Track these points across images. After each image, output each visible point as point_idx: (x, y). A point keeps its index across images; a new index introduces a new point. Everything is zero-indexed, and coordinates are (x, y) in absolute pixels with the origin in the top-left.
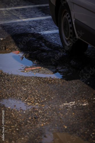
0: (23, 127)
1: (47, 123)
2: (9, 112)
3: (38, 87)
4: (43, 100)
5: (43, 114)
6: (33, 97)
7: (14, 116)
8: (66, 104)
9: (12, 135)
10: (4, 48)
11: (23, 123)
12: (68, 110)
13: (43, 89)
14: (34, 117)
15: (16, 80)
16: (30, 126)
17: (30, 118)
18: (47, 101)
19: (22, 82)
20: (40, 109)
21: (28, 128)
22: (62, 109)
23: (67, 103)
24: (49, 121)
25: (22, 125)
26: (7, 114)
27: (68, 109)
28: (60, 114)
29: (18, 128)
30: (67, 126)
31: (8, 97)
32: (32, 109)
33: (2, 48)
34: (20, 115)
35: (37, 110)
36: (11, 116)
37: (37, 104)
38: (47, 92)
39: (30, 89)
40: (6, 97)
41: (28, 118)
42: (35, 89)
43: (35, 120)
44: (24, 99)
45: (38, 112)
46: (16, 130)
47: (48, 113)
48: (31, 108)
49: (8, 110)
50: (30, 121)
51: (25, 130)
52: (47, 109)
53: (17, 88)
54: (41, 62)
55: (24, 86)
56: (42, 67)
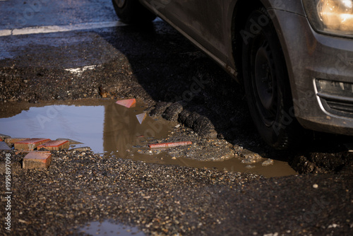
3: (181, 193)
4: (193, 227)
6: (167, 218)
10: (96, 91)
13: (195, 197)
15: (124, 174)
18: (204, 230)
19: (141, 179)
23: (256, 235)
31: (103, 218)
33: (93, 90)
37: (178, 235)
38: (206, 206)
39: (161, 197)
40: (98, 216)
42: (173, 198)
44: (144, 222)
53: (127, 194)
54: (193, 128)
55: (145, 188)
56: (193, 143)
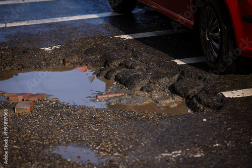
2: (69, 167)
3: (118, 127)
4: (127, 148)
6: (109, 143)
8: (166, 154)
10: (61, 62)
12: (168, 164)
13: (127, 129)
15: (81, 115)
18: (134, 150)
19: (92, 118)
20: (122, 163)
22: (158, 163)
23: (168, 153)
27: (169, 162)
31: (68, 143)
32: (108, 162)
33: (59, 61)
35: (117, 164)
37: (116, 154)
38: (134, 135)
39: (105, 129)
40: (64, 143)
42: (113, 130)
44: (94, 146)
48: (106, 161)
49: (67, 163)
52: (133, 163)
53: (83, 128)
54: (125, 84)
55: (95, 124)
56: (125, 94)
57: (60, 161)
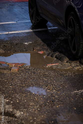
0: (43, 108)
1: (61, 105)
2: (33, 96)
3: (55, 79)
4: (59, 88)
5: (58, 98)
6: (52, 86)
7: (37, 100)
8: (76, 91)
9: (35, 113)
10: (32, 49)
11: (43, 105)
12: (77, 96)
13: (60, 80)
14: (51, 100)
15: (40, 73)
16: (48, 107)
17: (49, 101)
18: (62, 89)
19: (44, 74)
20: (57, 95)
21: (47, 108)
22: (73, 95)
23: (77, 91)
24: (63, 104)
25: (42, 106)
26: (32, 98)
28: (72, 99)
29: (39, 108)
30: (76, 108)
31: (33, 86)
32: (50, 94)
34: (41, 99)
35: (55, 95)
36: (35, 100)
37: (54, 91)
38: (63, 82)
39: (50, 80)
41: (47, 101)
42: (53, 80)
43: (52, 103)
44: (45, 87)
45: (55, 97)
46: (38, 110)
47: (62, 98)
49: (32, 95)
50: (48, 103)
51: (45, 110)
52: (62, 95)
53: (40, 79)
54: (59, 60)
55: (45, 77)
56: (59, 64)
57: (30, 94)
